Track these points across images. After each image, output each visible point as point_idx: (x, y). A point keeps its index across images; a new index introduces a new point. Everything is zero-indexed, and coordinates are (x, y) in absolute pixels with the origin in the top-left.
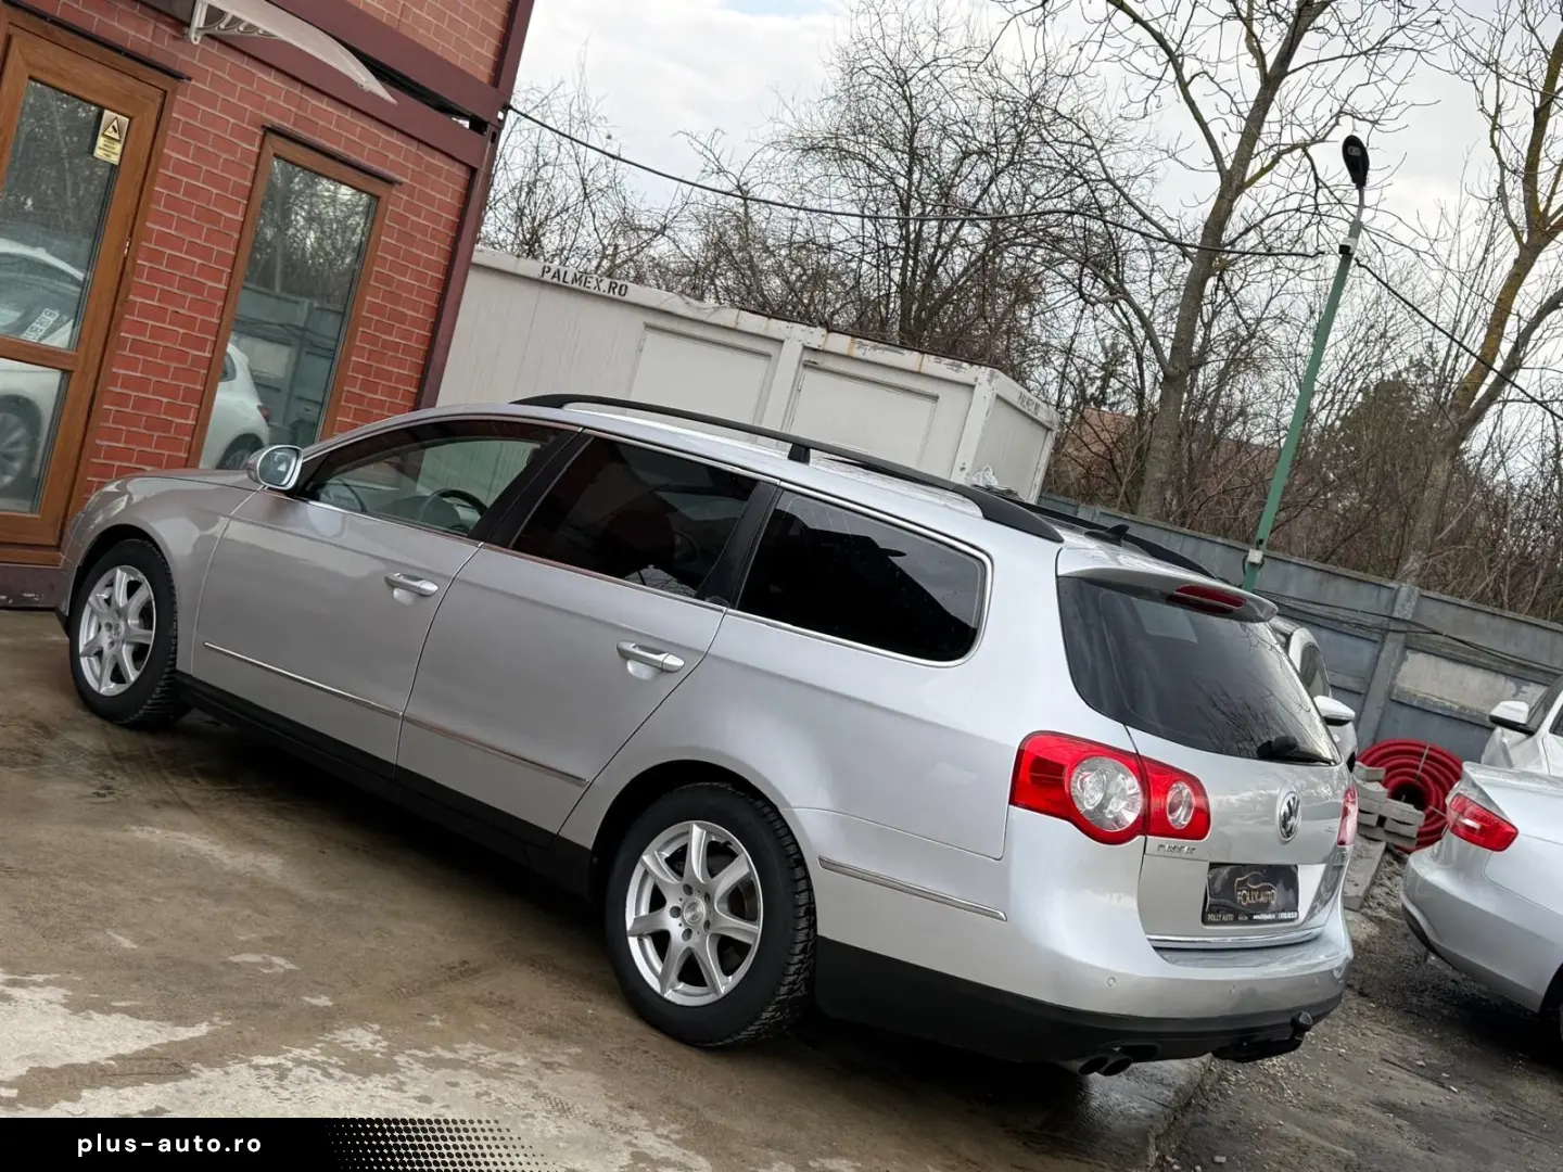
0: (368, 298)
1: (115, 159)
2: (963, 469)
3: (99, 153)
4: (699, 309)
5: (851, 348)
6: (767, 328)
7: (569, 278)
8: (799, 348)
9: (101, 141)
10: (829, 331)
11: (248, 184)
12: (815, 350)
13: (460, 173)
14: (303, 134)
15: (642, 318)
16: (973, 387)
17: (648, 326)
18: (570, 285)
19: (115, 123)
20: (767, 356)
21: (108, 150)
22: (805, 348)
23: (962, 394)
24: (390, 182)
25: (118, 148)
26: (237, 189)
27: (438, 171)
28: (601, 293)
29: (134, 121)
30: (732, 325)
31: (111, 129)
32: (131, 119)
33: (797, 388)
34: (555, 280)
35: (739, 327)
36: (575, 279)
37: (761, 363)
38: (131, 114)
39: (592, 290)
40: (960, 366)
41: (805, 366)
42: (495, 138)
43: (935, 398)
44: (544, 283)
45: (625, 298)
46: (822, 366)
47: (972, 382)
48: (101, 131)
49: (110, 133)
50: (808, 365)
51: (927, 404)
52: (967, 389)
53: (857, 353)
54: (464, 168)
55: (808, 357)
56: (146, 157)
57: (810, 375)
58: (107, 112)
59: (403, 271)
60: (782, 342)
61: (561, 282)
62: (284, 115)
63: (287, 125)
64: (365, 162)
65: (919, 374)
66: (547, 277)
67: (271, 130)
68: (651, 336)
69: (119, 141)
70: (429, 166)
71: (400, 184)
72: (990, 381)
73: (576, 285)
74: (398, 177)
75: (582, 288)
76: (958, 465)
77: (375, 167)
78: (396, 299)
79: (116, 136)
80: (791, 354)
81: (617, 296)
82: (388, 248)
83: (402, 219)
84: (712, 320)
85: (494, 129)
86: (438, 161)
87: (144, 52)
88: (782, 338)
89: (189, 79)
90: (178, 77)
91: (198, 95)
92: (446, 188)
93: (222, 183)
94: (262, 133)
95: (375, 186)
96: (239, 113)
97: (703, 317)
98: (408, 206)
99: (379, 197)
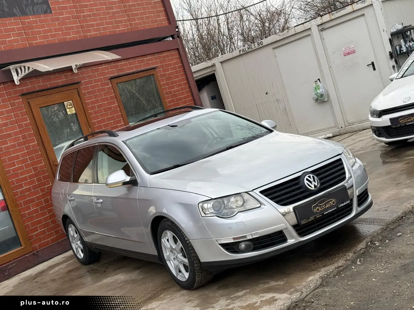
0: (167, 101)
1: (74, 112)
2: (384, 31)
3: (69, 113)
4: (283, 35)
5: (330, 17)
6: (304, 28)
7: (247, 49)
8: (316, 27)
9: (68, 110)
10: (321, 16)
11: (114, 95)
12: (321, 24)
13: (177, 52)
14: (121, 73)
15: (270, 48)
16: (372, 4)
17: (274, 48)
18: (248, 51)
19: (69, 104)
20: (309, 35)
21: (71, 111)
22: (318, 26)
23: (370, 9)
24: (154, 68)
25: (73, 109)
26: (111, 98)
27: (167, 56)
28: (257, 48)
30: (295, 33)
31: (68, 106)
32: (72, 100)
33: (322, 39)
34: (244, 52)
35: (297, 32)
36: (248, 49)
37: (309, 38)
38: (71, 99)
39: (254, 49)
41: (321, 31)
42: (179, 37)
43: (364, 15)
44: (241, 55)
45: (264, 45)
46: (325, 28)
48: (66, 108)
49: (69, 107)
50: (322, 30)
51: (362, 18)
52: (371, 6)
53: (333, 17)
54: (175, 50)
55: (320, 28)
56: (81, 106)
57: (324, 33)
58: (65, 103)
59: (173, 87)
60: (310, 29)
61: (246, 52)
62: (112, 72)
63: (116, 74)
64: (143, 68)
65: (354, 11)
66: (241, 53)
67: (111, 79)
68: (276, 51)
69: (72, 107)
70: (164, 57)
71: (157, 67)
73: (249, 50)
74: (156, 66)
75: (251, 50)
76: (382, 31)
77: (147, 68)
78: (175, 96)
79: (71, 106)
80: (315, 30)
81: (261, 46)
82: (164, 85)
83: (164, 75)
84: (287, 36)
85: (177, 35)
86: (165, 54)
87: (65, 83)
88: (310, 27)
89: (81, 81)
90: (78, 83)
91: (86, 83)
92: (173, 59)
93: (107, 99)
94: (110, 81)
95: (151, 72)
96: (100, 80)
97: (285, 36)
98: (164, 71)
99: (153, 74)
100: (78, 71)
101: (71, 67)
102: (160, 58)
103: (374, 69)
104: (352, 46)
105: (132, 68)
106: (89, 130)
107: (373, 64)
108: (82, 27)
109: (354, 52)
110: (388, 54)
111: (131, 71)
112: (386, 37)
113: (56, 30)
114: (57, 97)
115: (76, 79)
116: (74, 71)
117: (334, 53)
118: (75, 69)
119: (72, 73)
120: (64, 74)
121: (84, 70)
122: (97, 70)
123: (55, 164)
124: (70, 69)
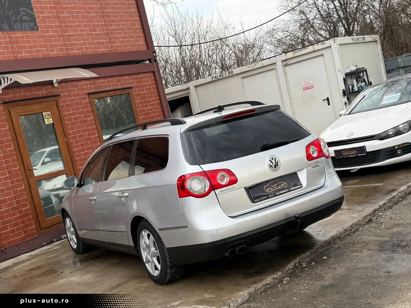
0: (140, 118)
1: (52, 122)
2: (339, 71)
3: (46, 123)
4: (251, 66)
5: (293, 54)
6: (270, 62)
7: (219, 77)
8: (281, 62)
9: (46, 120)
10: (286, 53)
11: (91, 109)
12: (285, 60)
13: (152, 74)
14: (99, 90)
15: (239, 78)
16: (331, 46)
17: (243, 78)
18: (220, 78)
19: (47, 114)
20: (274, 69)
21: (49, 121)
22: (282, 61)
23: (328, 50)
24: (131, 88)
25: (51, 119)
26: (88, 112)
27: (144, 78)
28: (227, 76)
29: (51, 111)
30: (262, 66)
31: (47, 116)
32: (50, 111)
33: (285, 73)
34: (216, 79)
35: (264, 65)
36: (220, 76)
37: (274, 71)
38: (50, 110)
39: (225, 77)
40: (324, 43)
42: (155, 61)
43: (323, 55)
44: (214, 81)
45: (234, 74)
46: (289, 64)
47: (330, 45)
48: (44, 118)
50: (286, 65)
51: (321, 58)
52: (330, 48)
53: (296, 55)
54: (151, 73)
55: (284, 63)
56: (59, 117)
57: (287, 68)
58: (43, 113)
59: (147, 106)
60: (276, 63)
61: (217, 79)
62: (92, 89)
63: (94, 90)
64: (120, 87)
65: (314, 51)
66: (214, 79)
67: (90, 94)
68: (244, 80)
69: (50, 117)
70: (140, 78)
71: (133, 87)
72: (334, 42)
73: (221, 78)
74: (132, 86)
75: (223, 77)
76: (337, 70)
77: (124, 87)
78: (149, 114)
79: (49, 117)
80: (279, 65)
81: (231, 75)
82: (139, 103)
83: (139, 95)
84: (255, 68)
85: (154, 59)
86: (141, 76)
87: (45, 95)
88: (275, 62)
89: (60, 95)
90: (57, 96)
91: (65, 96)
92: (148, 80)
93: (83, 113)
94: (88, 96)
95: (127, 91)
96: (79, 95)
97: (253, 68)
98: (139, 91)
99: (129, 93)
100: (58, 85)
101: (52, 81)
102: (136, 79)
103: (329, 104)
104: (311, 82)
105: (109, 86)
106: (64, 139)
107: (328, 99)
108: (66, 45)
109: (312, 87)
110: (342, 91)
111: (108, 89)
112: (341, 76)
113: (41, 46)
114: (36, 107)
115: (56, 92)
116: (55, 85)
117: (295, 87)
118: (56, 82)
119: (53, 86)
120: (45, 87)
121: (64, 84)
122: (77, 86)
123: (29, 168)
124: (51, 83)
